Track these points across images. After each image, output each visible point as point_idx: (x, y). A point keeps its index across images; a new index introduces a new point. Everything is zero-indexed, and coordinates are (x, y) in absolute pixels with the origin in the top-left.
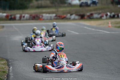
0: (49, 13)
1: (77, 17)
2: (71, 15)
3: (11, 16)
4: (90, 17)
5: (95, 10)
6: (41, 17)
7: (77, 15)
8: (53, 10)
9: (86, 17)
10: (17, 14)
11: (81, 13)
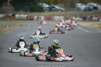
0: (60, 15)
1: (80, 19)
2: (76, 17)
3: (30, 17)
4: (91, 19)
5: (95, 14)
6: (53, 18)
7: (80, 17)
8: (63, 13)
9: (87, 19)
10: (35, 16)
11: (84, 16)
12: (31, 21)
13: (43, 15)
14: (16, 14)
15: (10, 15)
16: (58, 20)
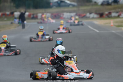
0: (70, 12)
1: (96, 16)
2: (91, 13)
3: (33, 15)
4: (109, 16)
5: (114, 9)
6: (62, 16)
7: (96, 13)
8: (75, 9)
9: (104, 16)
10: (39, 13)
11: (101, 12)
12: (33, 20)
13: (49, 13)
14: (16, 11)
15: (8, 13)
16: (68, 18)
